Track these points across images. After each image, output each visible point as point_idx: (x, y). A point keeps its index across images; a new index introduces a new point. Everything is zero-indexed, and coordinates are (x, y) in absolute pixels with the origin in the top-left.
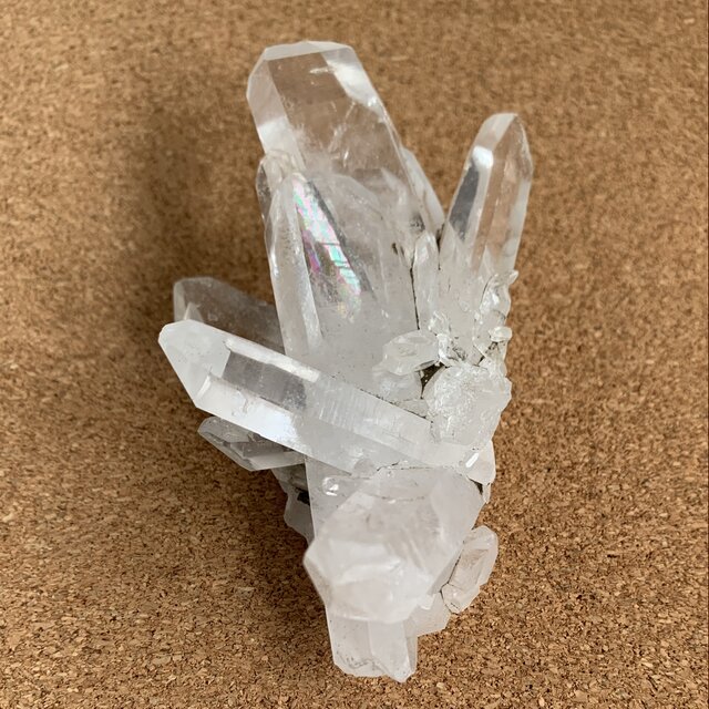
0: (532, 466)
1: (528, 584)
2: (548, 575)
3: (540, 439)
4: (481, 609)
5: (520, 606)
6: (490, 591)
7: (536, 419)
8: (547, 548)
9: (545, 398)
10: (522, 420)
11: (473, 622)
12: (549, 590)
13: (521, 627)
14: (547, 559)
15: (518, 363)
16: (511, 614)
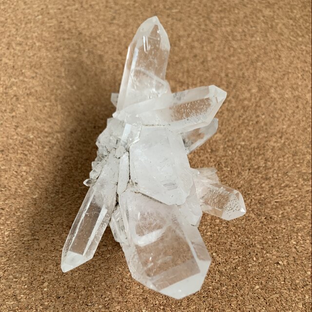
0: (243, 168)
2: (253, 210)
3: (245, 158)
4: (228, 224)
5: (243, 223)
7: (242, 150)
8: (251, 200)
9: (245, 142)
10: (237, 151)
11: (225, 229)
12: (253, 216)
13: (244, 231)
14: (252, 204)
15: (233, 129)
16: (239, 226)
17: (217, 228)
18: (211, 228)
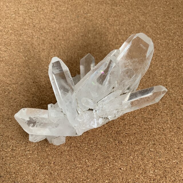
1: (108, 139)
2: (112, 137)
4: (97, 144)
5: (105, 144)
6: (99, 140)
11: (95, 147)
12: (112, 140)
13: (105, 148)
14: (112, 133)
17: (91, 145)
18: (88, 145)
